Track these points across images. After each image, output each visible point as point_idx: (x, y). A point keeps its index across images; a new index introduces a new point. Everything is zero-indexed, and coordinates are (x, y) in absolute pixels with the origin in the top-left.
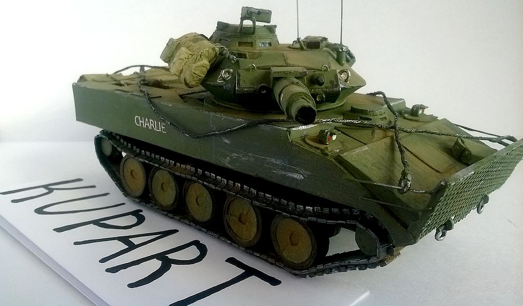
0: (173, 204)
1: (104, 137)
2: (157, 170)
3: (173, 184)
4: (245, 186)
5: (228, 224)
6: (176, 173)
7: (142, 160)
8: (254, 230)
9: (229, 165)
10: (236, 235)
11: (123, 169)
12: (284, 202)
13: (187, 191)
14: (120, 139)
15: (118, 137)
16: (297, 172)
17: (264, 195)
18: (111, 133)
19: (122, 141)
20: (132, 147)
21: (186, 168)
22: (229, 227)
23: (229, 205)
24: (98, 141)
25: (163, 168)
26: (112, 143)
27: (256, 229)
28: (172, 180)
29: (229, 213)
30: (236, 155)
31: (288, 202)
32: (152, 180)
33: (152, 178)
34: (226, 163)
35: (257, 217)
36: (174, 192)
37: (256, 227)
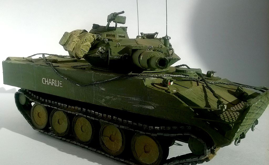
0: (66, 132)
1: (21, 93)
2: (56, 111)
3: (66, 119)
4: (114, 117)
5: (103, 142)
6: (69, 112)
7: (46, 105)
8: (120, 144)
9: (104, 104)
10: (108, 149)
11: (33, 113)
12: (140, 125)
13: (75, 123)
14: (31, 94)
15: (30, 93)
16: (150, 105)
17: (127, 121)
18: (26, 90)
19: (32, 95)
20: (39, 98)
21: (75, 109)
22: (103, 144)
23: (104, 129)
24: (17, 96)
25: (60, 109)
26: (26, 96)
27: (121, 144)
28: (65, 116)
29: (103, 135)
30: (109, 97)
31: (143, 125)
32: (52, 118)
33: (52, 117)
34: (102, 102)
35: (122, 136)
36: (67, 124)
37: (121, 142)
